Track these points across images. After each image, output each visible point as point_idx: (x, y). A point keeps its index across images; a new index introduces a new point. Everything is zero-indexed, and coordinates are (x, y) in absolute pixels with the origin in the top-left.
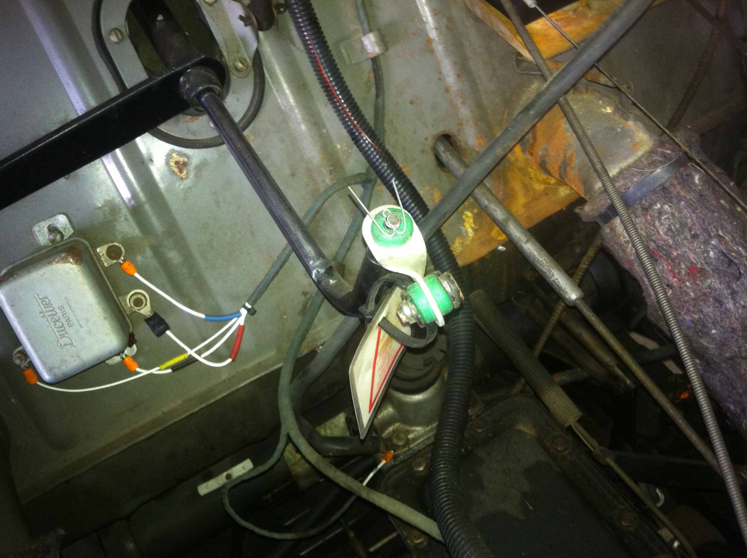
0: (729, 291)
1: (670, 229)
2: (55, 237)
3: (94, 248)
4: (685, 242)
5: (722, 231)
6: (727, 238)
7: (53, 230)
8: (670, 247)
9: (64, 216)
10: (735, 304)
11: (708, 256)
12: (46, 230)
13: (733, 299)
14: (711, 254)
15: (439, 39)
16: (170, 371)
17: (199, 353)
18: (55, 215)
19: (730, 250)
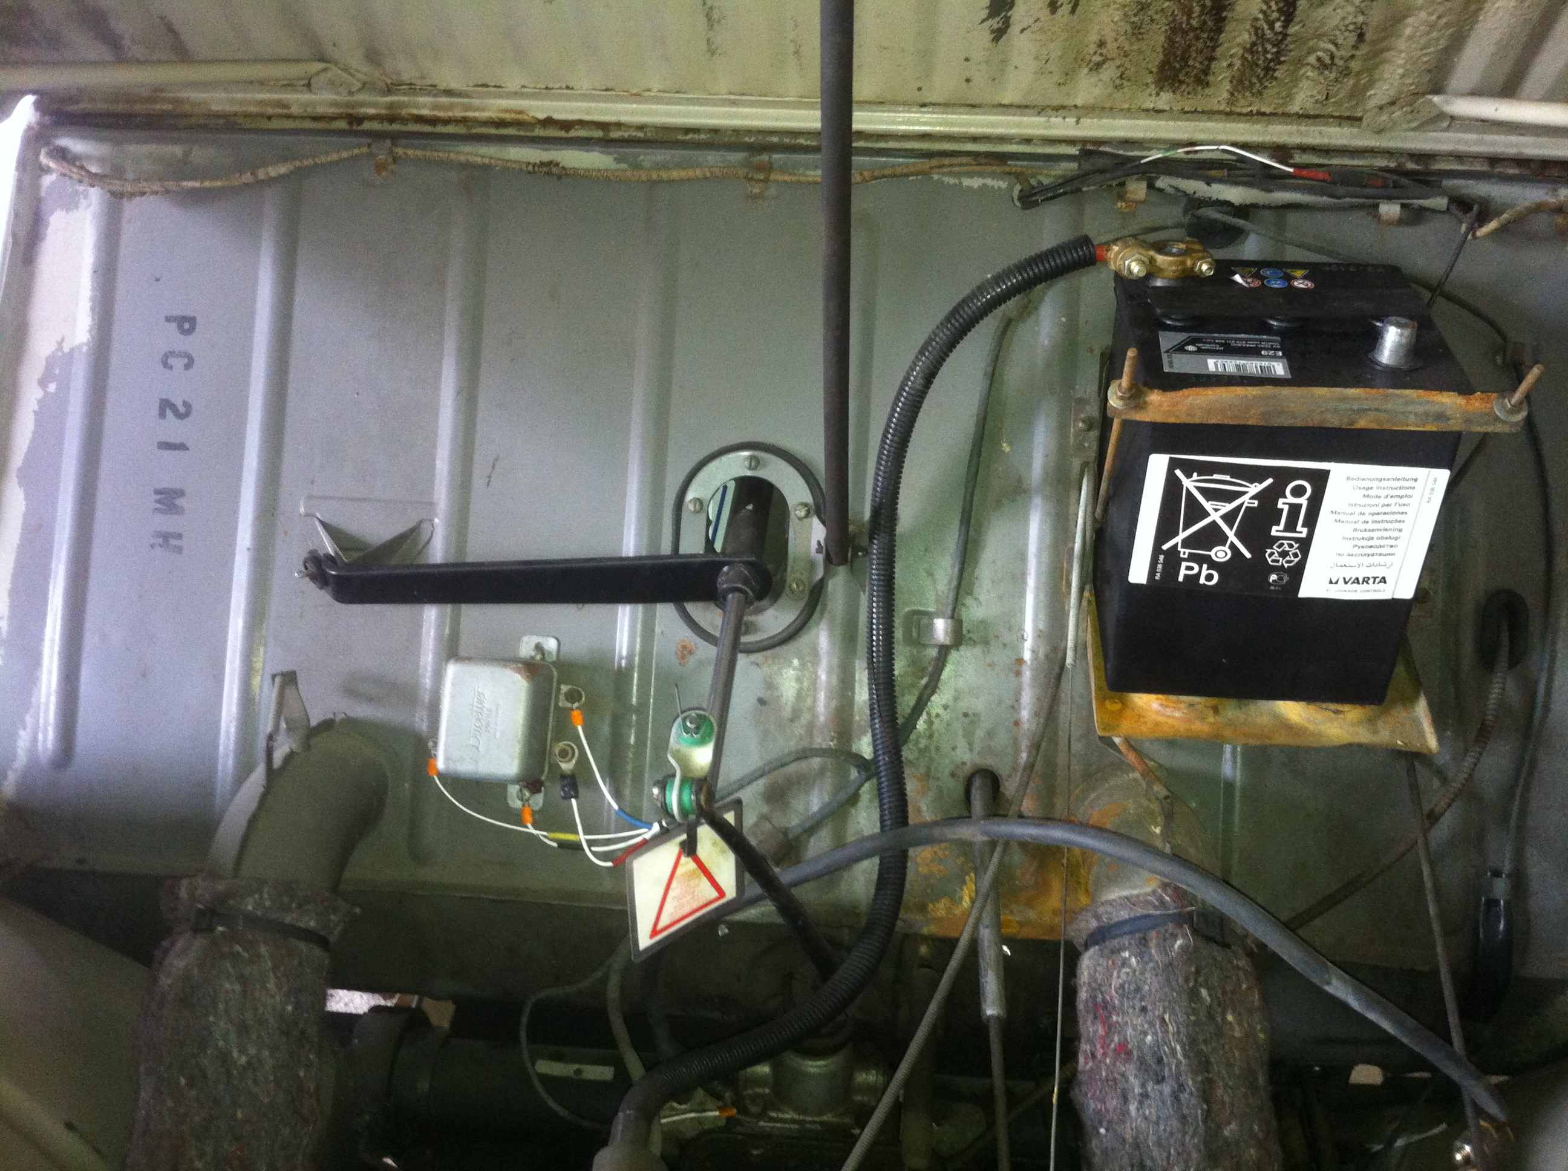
0: (1141, 1091)
1: (1122, 986)
2: (536, 655)
3: (559, 683)
4: (1130, 1011)
5: (1170, 1016)
6: (1170, 1027)
7: (539, 648)
8: (1114, 1007)
9: (556, 641)
10: (1138, 1110)
11: (1143, 1040)
12: (533, 645)
13: (1141, 1103)
14: (1149, 1038)
15: (1032, 664)
16: (555, 845)
17: (591, 843)
18: (548, 636)
19: (1165, 1043)
